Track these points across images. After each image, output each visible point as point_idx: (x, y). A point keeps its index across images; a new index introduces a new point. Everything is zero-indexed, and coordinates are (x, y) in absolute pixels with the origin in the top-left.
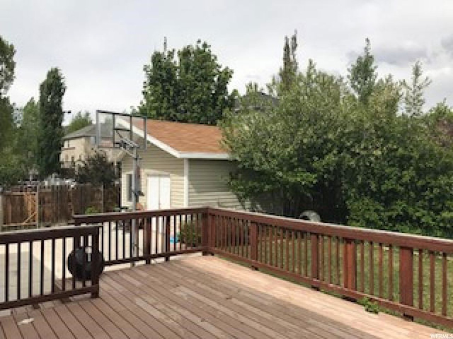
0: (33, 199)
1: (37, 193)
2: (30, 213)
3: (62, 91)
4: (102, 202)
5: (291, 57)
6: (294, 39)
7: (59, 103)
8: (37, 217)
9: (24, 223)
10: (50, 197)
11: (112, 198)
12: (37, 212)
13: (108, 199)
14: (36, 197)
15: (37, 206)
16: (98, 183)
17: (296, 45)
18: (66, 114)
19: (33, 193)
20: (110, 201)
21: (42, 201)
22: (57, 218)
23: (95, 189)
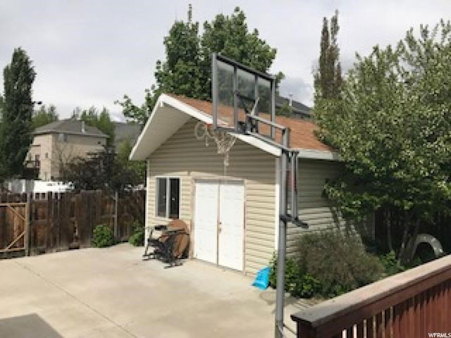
0: (20, 212)
1: (27, 204)
2: (16, 234)
3: (31, 77)
4: (116, 216)
5: (331, 41)
6: (335, 20)
7: (28, 91)
8: (26, 239)
9: (6, 249)
10: (46, 210)
11: (128, 211)
12: (25, 233)
13: (123, 212)
14: (26, 210)
15: (27, 224)
16: (112, 191)
17: (338, 28)
18: (36, 105)
19: (22, 203)
20: (126, 214)
21: (34, 216)
22: (55, 240)
23: (107, 197)
